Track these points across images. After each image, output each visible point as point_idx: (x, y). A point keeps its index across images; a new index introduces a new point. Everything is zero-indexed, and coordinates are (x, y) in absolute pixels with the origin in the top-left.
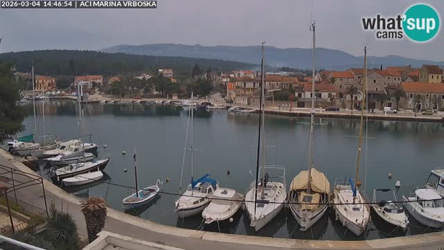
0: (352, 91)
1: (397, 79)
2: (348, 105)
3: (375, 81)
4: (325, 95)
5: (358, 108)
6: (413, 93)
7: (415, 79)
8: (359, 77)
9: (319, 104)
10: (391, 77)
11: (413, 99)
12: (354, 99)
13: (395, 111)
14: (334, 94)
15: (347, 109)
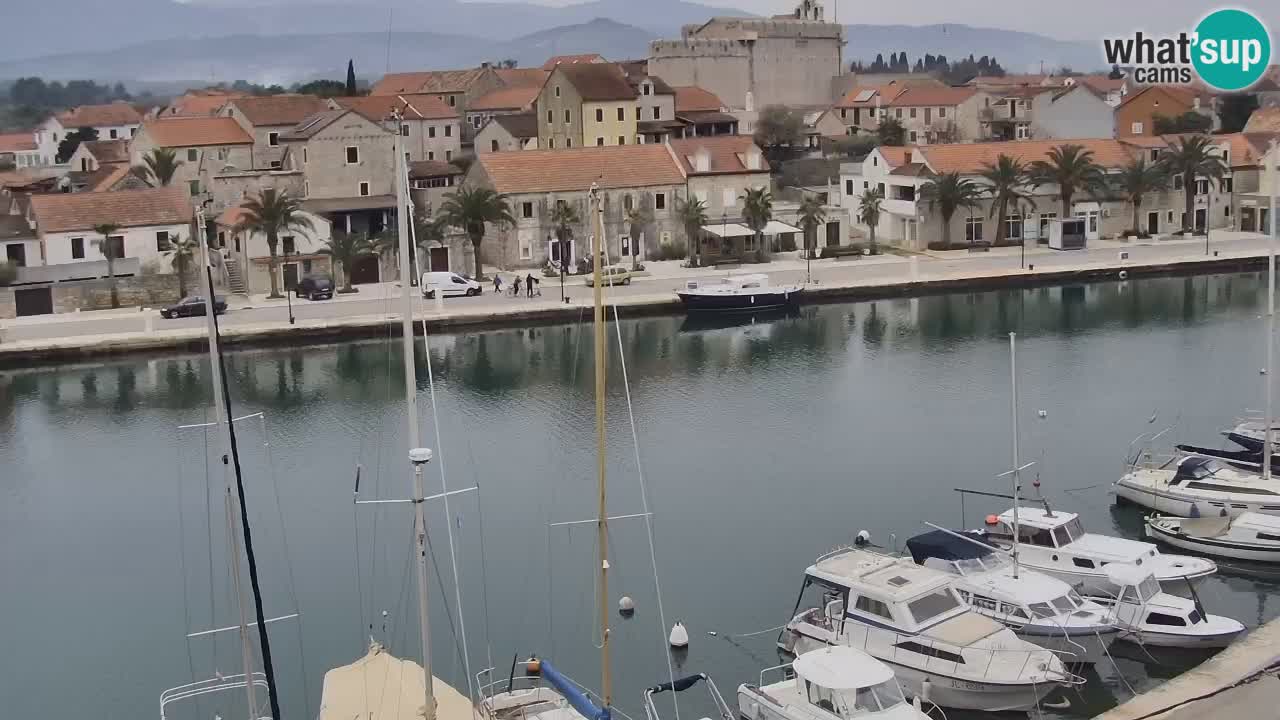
0: (270, 214)
1: (440, 131)
2: (259, 278)
3: (352, 155)
4: (140, 243)
5: (309, 290)
6: (535, 200)
7: (523, 126)
8: (274, 139)
9: (124, 290)
10: (413, 126)
11: (534, 221)
12: (280, 250)
13: (475, 285)
14: (183, 232)
15: (258, 300)
